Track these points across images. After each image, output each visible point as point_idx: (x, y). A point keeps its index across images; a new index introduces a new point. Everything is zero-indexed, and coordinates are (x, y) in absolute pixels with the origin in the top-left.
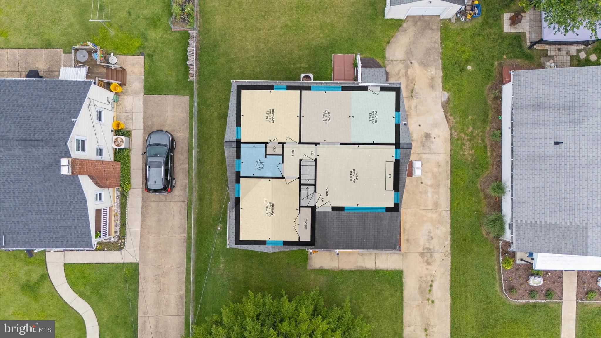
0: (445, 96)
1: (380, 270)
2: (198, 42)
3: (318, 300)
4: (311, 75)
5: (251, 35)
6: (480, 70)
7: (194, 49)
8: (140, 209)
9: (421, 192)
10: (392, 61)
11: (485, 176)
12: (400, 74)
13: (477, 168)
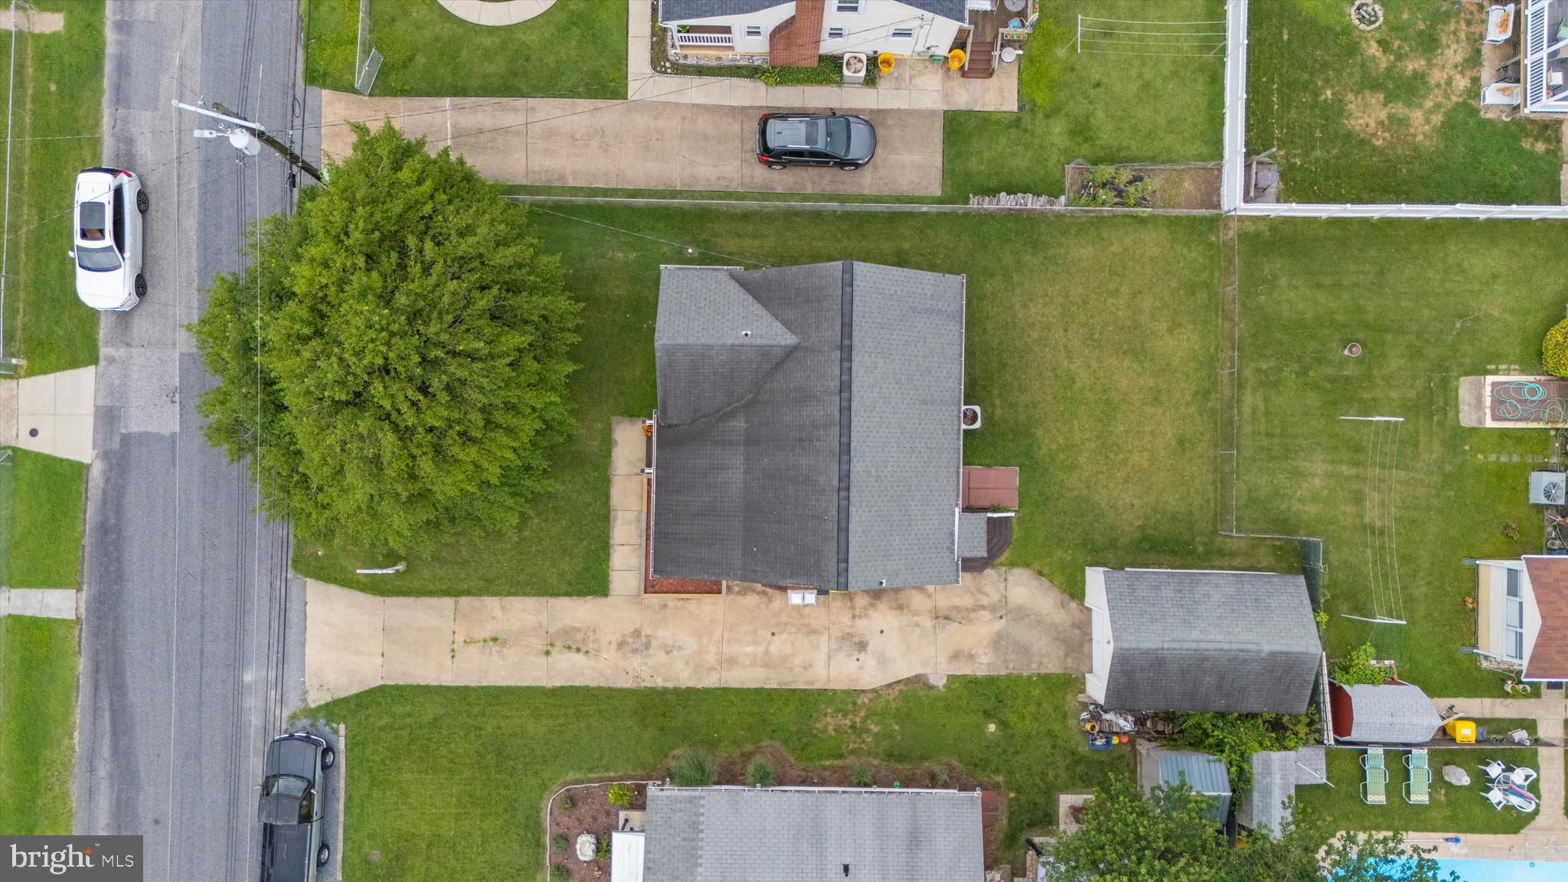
0: (939, 681)
1: (608, 555)
2: (1043, 213)
3: (561, 433)
4: (978, 425)
5: (1055, 313)
6: (988, 747)
7: (1029, 206)
8: (727, 103)
9: (755, 632)
10: (1006, 580)
11: (785, 754)
12: (980, 596)
13: (799, 739)
